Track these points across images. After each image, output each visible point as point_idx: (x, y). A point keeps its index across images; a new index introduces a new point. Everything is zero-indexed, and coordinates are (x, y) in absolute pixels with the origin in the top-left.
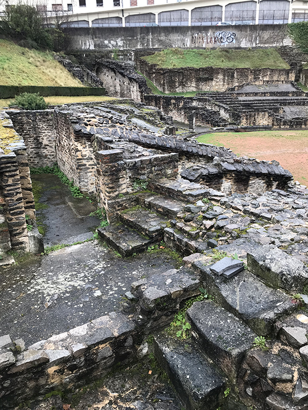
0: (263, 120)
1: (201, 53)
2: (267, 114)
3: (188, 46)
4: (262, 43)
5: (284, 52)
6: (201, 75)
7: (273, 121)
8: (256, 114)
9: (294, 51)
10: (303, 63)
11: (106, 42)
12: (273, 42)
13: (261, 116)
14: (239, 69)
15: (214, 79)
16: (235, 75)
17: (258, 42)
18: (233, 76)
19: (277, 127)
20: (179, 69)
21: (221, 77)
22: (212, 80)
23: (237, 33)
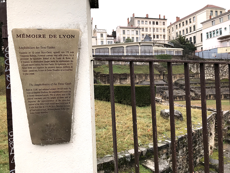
1: (120, 67)
2: (159, 94)
3: (113, 64)
4: (145, 63)
6: (122, 77)
9: (160, 66)
10: (164, 71)
14: (138, 74)
15: (128, 79)
18: (136, 77)
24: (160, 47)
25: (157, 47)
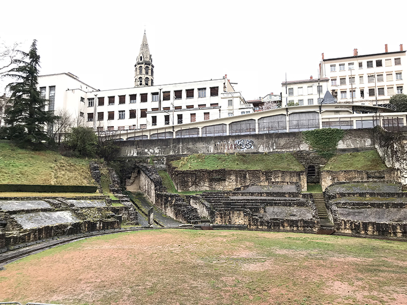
0: (239, 219)
1: (219, 157)
2: (242, 213)
3: (212, 152)
4: (278, 149)
5: (299, 156)
6: (215, 176)
7: (249, 221)
8: (231, 213)
9: (311, 155)
10: (321, 165)
11: (146, 150)
12: (289, 148)
13: (236, 215)
14: (250, 171)
15: (227, 180)
16: (247, 176)
17: (275, 148)
18: (245, 177)
19: (254, 227)
20: (192, 171)
21: (233, 177)
22: (225, 180)
23: (255, 141)
24: (340, 113)
25: (333, 113)
